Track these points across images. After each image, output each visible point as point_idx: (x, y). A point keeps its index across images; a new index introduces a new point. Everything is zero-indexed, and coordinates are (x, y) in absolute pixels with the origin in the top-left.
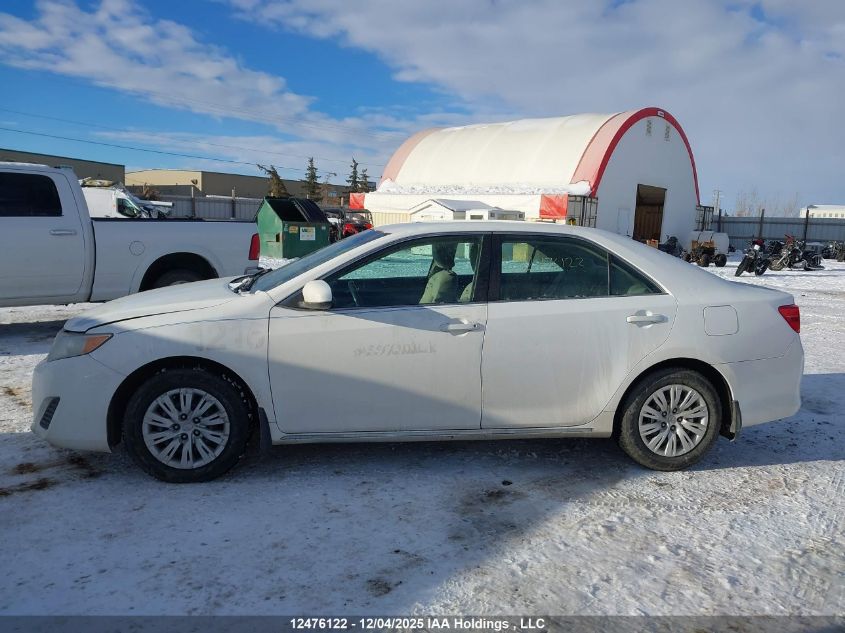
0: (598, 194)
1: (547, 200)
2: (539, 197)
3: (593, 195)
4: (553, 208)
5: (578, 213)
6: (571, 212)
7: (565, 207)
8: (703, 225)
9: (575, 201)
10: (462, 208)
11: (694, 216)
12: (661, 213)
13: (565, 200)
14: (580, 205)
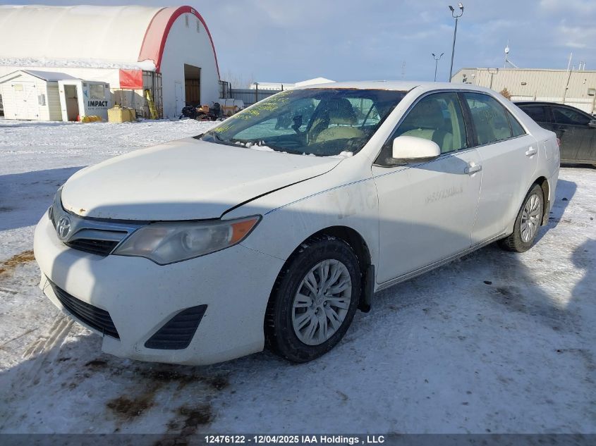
0: (161, 71)
1: (124, 74)
2: (118, 71)
3: (158, 71)
4: (131, 80)
5: (150, 85)
6: (145, 85)
7: (141, 79)
8: (223, 96)
9: (147, 75)
10: (54, 78)
11: (218, 88)
12: (198, 85)
13: (140, 74)
14: (150, 79)
